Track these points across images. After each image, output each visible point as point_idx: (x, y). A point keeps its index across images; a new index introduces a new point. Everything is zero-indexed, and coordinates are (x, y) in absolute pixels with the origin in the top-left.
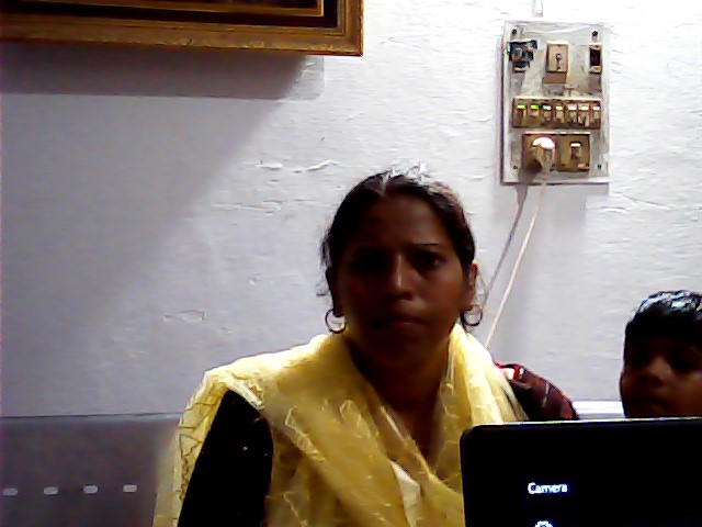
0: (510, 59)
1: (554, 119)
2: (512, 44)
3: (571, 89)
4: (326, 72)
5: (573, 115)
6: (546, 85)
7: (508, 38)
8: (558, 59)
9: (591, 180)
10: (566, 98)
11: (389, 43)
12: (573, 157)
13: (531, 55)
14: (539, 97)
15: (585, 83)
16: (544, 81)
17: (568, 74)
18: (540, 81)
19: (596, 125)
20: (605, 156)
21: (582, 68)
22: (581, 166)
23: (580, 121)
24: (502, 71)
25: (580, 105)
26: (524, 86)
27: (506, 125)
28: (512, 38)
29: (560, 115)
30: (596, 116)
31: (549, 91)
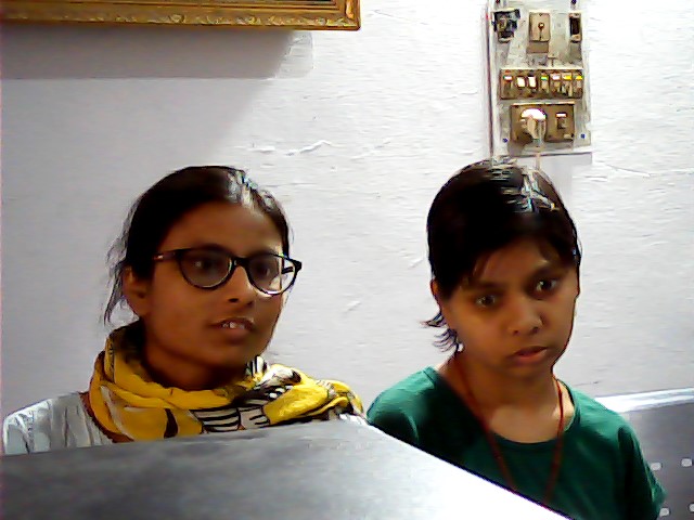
0: (495, 29)
1: (540, 90)
2: (496, 14)
3: (553, 59)
4: (314, 48)
5: (557, 85)
6: (530, 56)
7: (492, 9)
8: (541, 28)
9: (576, 150)
10: (549, 67)
11: (376, 15)
12: (559, 127)
13: (515, 25)
14: (524, 67)
15: (566, 52)
16: (529, 51)
17: (550, 44)
18: (523, 49)
19: (579, 94)
20: (587, 125)
21: (564, 37)
22: (566, 136)
23: (564, 90)
24: (488, 41)
25: (563, 74)
26: (510, 56)
27: (494, 97)
28: (496, 7)
29: (545, 85)
30: (579, 86)
31: (533, 61)
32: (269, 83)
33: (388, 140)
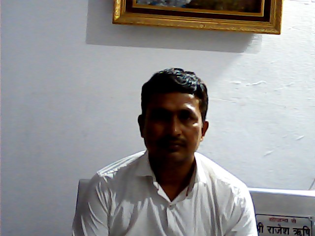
4: (263, 41)
11: (293, 29)
32: (241, 55)
33: (292, 83)
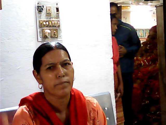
0: (38, 10)
1: (49, 25)
2: (38, 6)
3: (52, 18)
5: (53, 24)
6: (47, 17)
7: (37, 5)
8: (49, 10)
9: (58, 40)
10: (51, 20)
11: (7, 6)
12: (54, 34)
13: (43, 9)
14: (45, 20)
15: (56, 16)
16: (46, 16)
17: (51, 14)
18: (45, 16)
19: (59, 26)
20: (61, 34)
21: (55, 12)
22: (56, 36)
23: (55, 25)
24: (36, 13)
25: (55, 22)
26: (41, 17)
27: (38, 27)
28: (38, 5)
29: (50, 24)
30: (59, 24)
31: (47, 18)
33: (11, 37)
